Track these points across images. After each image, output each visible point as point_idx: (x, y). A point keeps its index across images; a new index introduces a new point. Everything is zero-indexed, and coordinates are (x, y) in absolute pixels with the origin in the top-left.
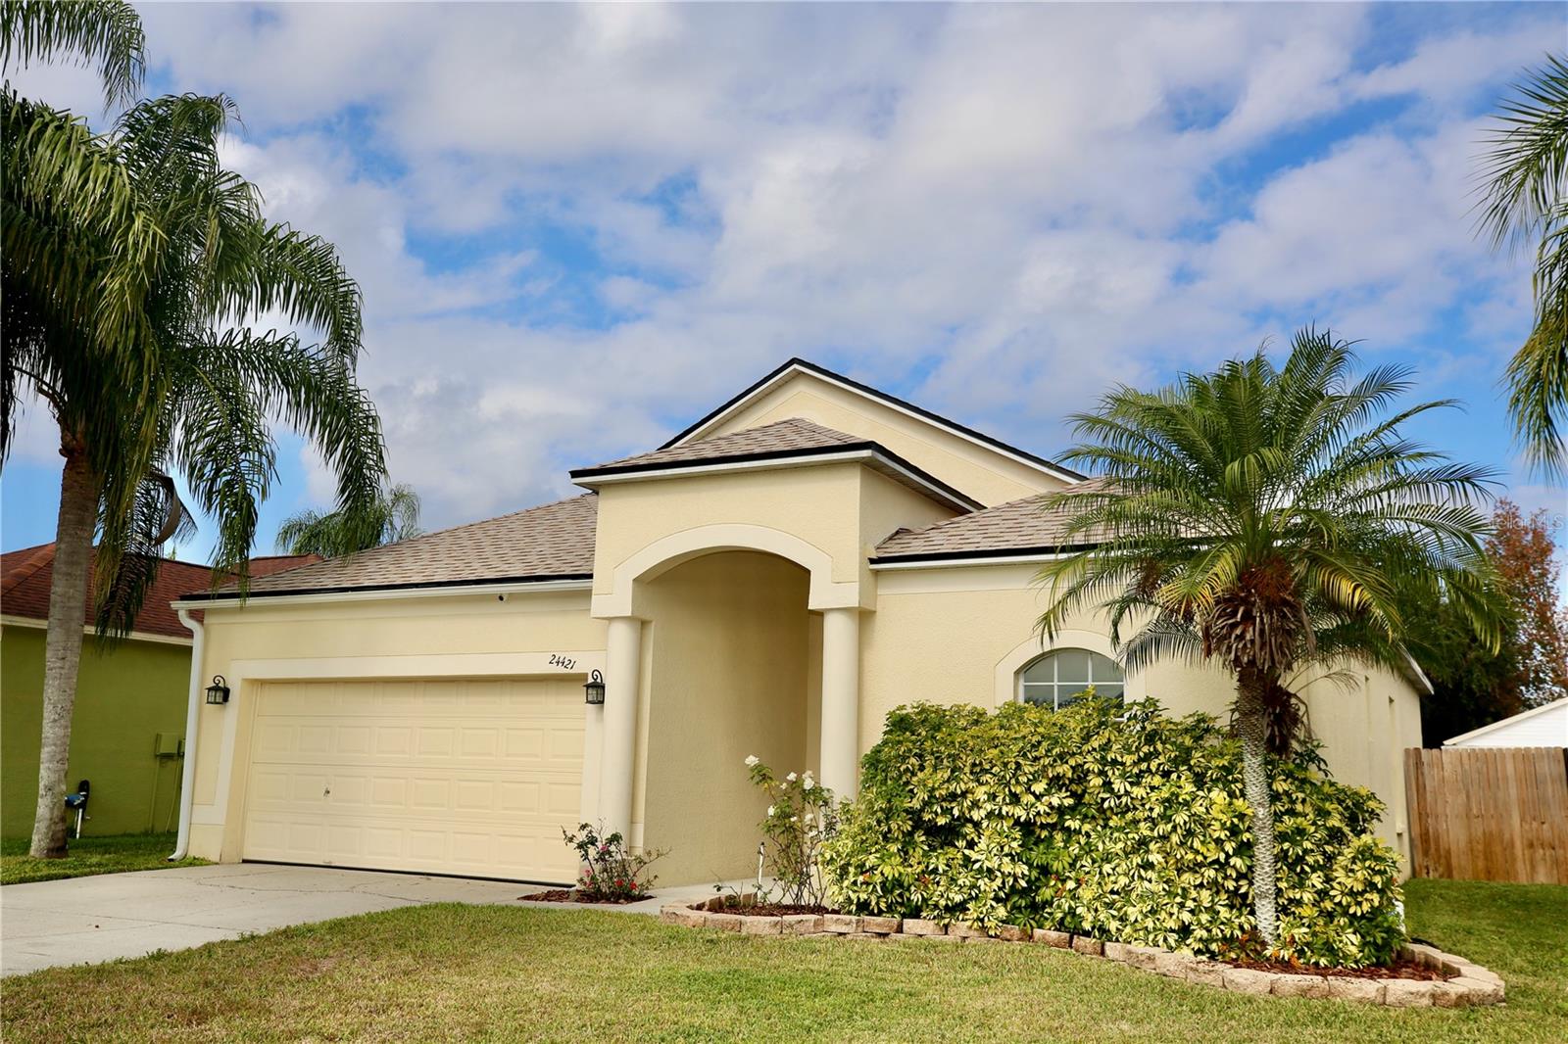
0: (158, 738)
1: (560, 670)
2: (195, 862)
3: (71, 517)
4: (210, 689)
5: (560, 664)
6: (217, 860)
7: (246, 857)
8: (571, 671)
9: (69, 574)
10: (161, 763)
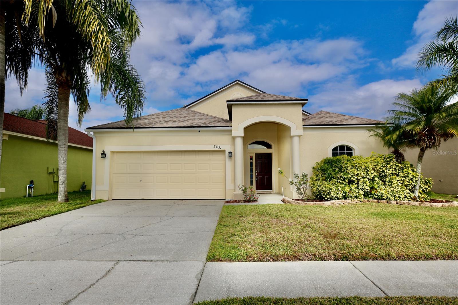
0: (48, 168)
1: (217, 149)
2: (101, 201)
3: (64, 103)
4: (101, 154)
5: (217, 148)
6: (107, 200)
7: (113, 199)
8: (221, 149)
9: (64, 120)
10: (49, 175)
